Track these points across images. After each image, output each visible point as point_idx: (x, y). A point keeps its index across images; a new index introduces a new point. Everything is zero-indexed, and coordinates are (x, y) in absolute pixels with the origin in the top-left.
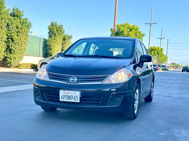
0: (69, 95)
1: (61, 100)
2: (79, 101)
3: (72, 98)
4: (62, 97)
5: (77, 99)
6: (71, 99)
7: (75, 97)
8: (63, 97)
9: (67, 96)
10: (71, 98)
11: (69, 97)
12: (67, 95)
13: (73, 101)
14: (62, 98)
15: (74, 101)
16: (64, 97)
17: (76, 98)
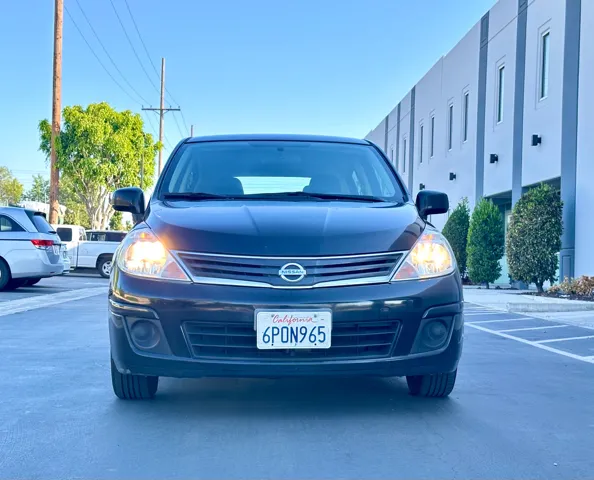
0: (294, 325)
1: (261, 345)
2: (327, 345)
3: (305, 334)
4: (265, 335)
5: (321, 337)
6: (299, 339)
7: (316, 332)
8: (269, 333)
9: (285, 330)
10: (300, 337)
11: (293, 334)
12: (286, 324)
13: (306, 345)
14: (266, 339)
15: (313, 346)
16: (273, 335)
17: (319, 333)
